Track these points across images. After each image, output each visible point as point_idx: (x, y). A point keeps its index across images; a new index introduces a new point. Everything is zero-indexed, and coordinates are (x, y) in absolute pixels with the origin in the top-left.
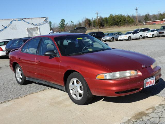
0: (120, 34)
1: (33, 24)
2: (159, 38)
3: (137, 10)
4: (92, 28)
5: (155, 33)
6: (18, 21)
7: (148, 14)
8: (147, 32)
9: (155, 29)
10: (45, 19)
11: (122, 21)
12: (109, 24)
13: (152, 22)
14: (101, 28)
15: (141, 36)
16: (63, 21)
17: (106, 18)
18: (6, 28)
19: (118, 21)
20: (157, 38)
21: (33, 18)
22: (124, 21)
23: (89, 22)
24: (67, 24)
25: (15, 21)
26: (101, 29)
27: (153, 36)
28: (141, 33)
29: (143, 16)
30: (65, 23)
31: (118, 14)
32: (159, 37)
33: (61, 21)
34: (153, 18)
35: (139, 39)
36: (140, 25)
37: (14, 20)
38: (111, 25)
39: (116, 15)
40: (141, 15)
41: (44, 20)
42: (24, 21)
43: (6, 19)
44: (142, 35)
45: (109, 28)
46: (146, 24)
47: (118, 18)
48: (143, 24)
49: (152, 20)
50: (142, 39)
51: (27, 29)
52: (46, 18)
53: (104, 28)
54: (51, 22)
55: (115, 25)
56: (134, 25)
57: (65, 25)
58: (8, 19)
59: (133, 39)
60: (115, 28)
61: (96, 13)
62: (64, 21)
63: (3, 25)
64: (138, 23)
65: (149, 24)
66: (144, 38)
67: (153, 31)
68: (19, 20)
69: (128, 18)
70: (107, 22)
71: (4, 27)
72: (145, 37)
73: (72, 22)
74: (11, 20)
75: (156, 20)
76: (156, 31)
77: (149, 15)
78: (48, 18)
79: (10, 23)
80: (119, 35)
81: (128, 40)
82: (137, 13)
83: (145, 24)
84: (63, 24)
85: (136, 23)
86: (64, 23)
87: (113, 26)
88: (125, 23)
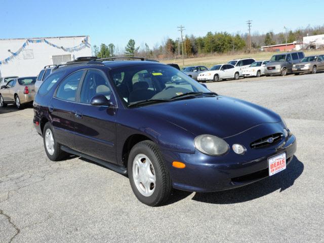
0: (204, 68)
1: (62, 47)
2: (268, 77)
3: (250, 25)
4: (178, 56)
5: (263, 68)
6: (37, 43)
7: (271, 33)
8: (249, 65)
9: (263, 61)
10: (83, 39)
11: (226, 45)
12: (205, 49)
13: (273, 48)
14: (193, 56)
15: (237, 73)
16: (132, 43)
17: (200, 39)
18: (15, 54)
19: (219, 45)
20: (265, 77)
21: (63, 37)
22: (229, 45)
23: (173, 46)
24: (138, 48)
25: (31, 43)
26: (192, 58)
27: (259, 75)
28: (236, 69)
29: (263, 36)
30: (136, 47)
31: (220, 33)
32: (268, 75)
33: (129, 44)
34: (278, 39)
35: (234, 79)
36: (255, 52)
37: (29, 41)
38: (209, 51)
39: (217, 33)
40: (261, 34)
41: (83, 41)
42: (47, 43)
43: (15, 39)
44: (240, 72)
45: (204, 56)
46: (264, 51)
47: (219, 39)
48: (260, 51)
49: (278, 43)
50: (238, 79)
51: (51, 57)
52: (85, 38)
53: (197, 57)
54: (113, 45)
55: (215, 51)
56: (245, 52)
57: (134, 51)
58: (19, 39)
59: (224, 80)
60: (214, 57)
61: (180, 29)
62: (134, 44)
63: (9, 51)
64: (251, 48)
65: (268, 51)
66: (244, 77)
67: (259, 64)
68: (38, 41)
69: (237, 39)
70: (202, 46)
71: (12, 53)
72: (246, 76)
73: (146, 44)
74: (25, 41)
75: (283, 43)
76: (264, 65)
77: (272, 35)
78: (89, 38)
79: (22, 45)
80: (201, 70)
81: (214, 81)
82: (250, 29)
83: (262, 49)
84: (132, 49)
85: (248, 49)
86: (134, 46)
87: (211, 54)
88: (231, 47)
